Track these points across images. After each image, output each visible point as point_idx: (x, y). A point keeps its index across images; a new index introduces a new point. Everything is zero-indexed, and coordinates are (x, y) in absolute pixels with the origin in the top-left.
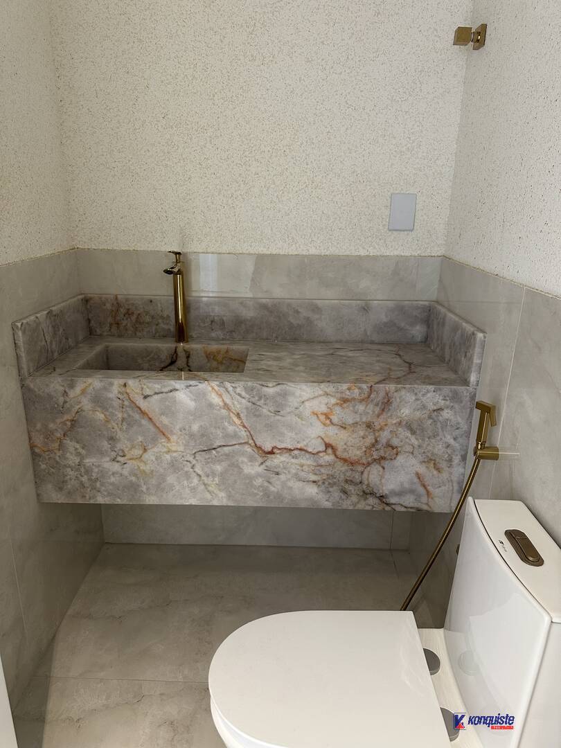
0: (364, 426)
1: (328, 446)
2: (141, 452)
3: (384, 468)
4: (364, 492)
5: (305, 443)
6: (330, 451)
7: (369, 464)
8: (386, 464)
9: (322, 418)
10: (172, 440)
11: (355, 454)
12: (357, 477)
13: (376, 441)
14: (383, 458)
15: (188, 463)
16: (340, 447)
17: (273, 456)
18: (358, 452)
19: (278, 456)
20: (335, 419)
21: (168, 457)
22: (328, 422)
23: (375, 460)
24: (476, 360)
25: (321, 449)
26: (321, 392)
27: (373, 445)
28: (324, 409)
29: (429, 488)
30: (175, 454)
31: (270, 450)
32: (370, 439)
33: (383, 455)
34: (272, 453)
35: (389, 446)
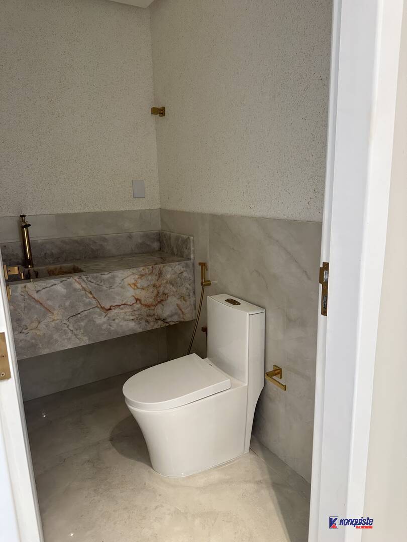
0: (152, 286)
1: (137, 300)
2: (37, 324)
3: (163, 305)
4: (156, 319)
5: (126, 300)
6: (138, 302)
7: (157, 305)
8: (164, 303)
9: (133, 286)
10: (55, 314)
11: (150, 301)
12: (152, 312)
13: (158, 293)
14: (162, 300)
15: (65, 325)
16: (143, 300)
17: (110, 311)
18: (151, 300)
19: (113, 310)
20: (139, 285)
21: (53, 324)
22: (136, 287)
23: (159, 302)
24: (192, 249)
25: (134, 302)
26: (131, 273)
27: (157, 295)
28: (133, 281)
29: (183, 310)
30: (57, 321)
31: (109, 308)
32: (155, 292)
33: (162, 299)
34: (110, 309)
35: (164, 294)
